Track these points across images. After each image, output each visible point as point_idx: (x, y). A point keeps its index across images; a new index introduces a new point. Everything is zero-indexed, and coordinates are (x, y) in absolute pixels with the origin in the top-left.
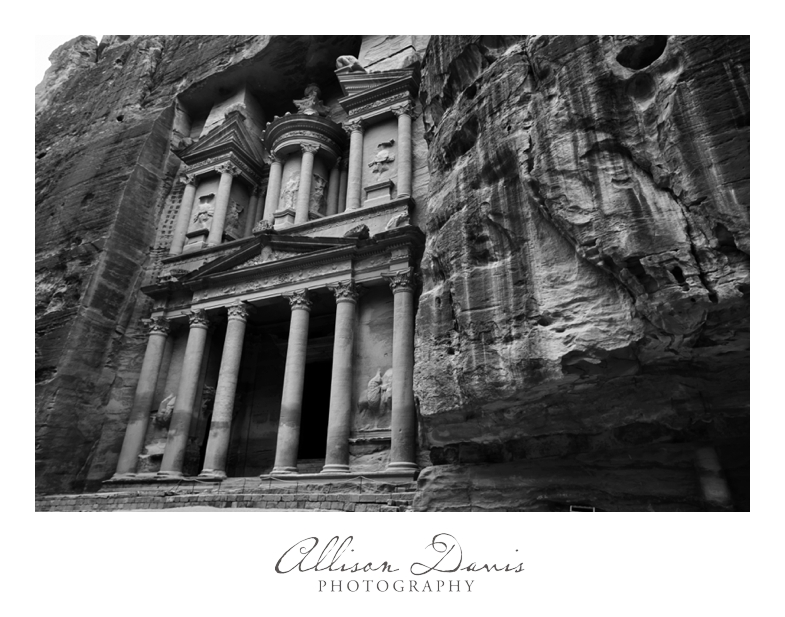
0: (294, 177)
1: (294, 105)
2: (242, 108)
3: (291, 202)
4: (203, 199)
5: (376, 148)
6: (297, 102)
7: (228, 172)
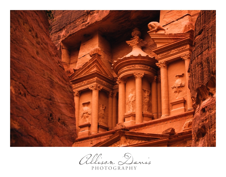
0: (132, 92)
1: (127, 44)
2: (99, 50)
3: (132, 108)
4: (84, 104)
5: (175, 77)
6: (128, 42)
7: (96, 89)
